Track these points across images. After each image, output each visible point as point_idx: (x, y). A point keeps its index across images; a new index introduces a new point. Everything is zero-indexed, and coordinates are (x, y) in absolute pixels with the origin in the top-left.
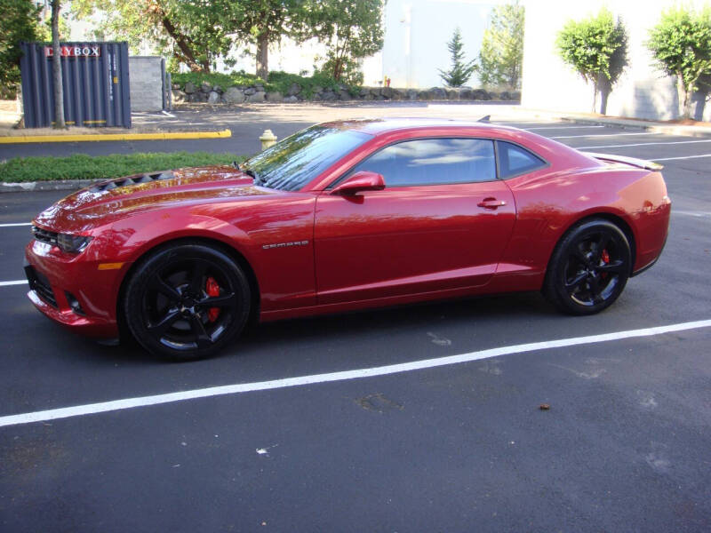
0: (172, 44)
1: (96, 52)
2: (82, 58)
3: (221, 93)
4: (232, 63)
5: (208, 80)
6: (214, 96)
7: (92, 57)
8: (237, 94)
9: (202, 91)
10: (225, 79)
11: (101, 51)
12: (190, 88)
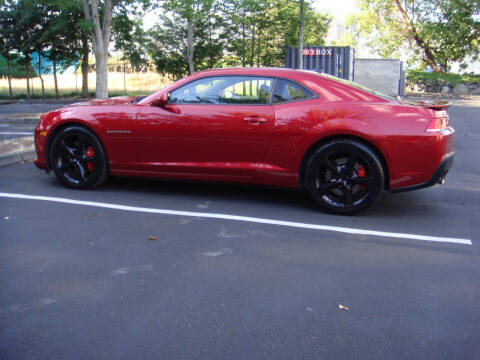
0: (422, 53)
1: (329, 53)
2: (321, 56)
3: (451, 87)
4: (464, 66)
5: (442, 77)
6: (446, 89)
7: (327, 56)
8: (463, 88)
9: (438, 85)
10: (457, 77)
11: (333, 52)
12: (429, 83)
